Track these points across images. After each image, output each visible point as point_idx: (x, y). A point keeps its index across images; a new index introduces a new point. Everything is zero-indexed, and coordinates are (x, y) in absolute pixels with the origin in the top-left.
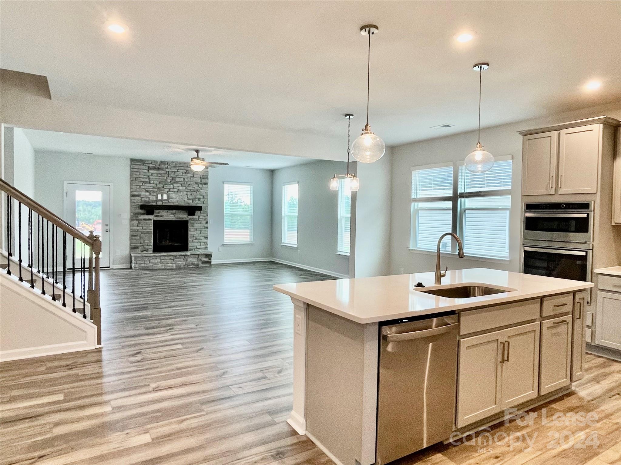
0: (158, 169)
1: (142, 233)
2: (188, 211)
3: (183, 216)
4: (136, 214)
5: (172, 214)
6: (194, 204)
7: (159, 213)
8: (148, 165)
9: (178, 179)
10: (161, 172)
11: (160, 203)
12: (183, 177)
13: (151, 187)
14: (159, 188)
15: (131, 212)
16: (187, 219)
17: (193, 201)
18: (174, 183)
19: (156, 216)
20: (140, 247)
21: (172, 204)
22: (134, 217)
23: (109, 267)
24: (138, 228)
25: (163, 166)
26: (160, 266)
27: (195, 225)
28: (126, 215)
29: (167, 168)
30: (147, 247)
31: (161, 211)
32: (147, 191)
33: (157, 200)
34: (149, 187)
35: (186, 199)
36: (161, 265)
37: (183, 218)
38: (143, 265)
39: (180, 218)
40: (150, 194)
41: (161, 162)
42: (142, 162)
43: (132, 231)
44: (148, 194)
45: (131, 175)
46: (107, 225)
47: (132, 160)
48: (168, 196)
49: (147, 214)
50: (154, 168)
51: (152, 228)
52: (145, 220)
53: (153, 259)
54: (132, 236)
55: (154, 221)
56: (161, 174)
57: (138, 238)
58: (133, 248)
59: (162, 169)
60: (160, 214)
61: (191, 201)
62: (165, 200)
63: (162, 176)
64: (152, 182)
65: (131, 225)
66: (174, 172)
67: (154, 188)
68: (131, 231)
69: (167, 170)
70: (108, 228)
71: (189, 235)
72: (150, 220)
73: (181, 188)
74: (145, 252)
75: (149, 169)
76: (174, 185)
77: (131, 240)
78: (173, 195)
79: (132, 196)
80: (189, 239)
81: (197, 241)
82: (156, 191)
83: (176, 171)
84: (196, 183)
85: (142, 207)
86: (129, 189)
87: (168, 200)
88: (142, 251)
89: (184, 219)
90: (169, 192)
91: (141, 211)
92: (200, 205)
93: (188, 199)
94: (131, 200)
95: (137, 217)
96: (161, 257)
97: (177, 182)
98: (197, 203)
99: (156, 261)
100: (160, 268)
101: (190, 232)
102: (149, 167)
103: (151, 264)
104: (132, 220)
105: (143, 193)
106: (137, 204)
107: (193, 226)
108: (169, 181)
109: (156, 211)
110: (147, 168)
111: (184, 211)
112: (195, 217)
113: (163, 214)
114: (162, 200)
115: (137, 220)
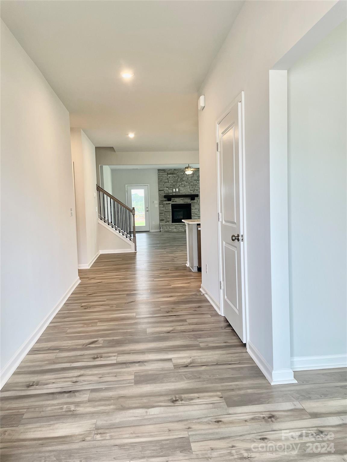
0: (173, 174)
1: (166, 212)
2: (190, 198)
3: (188, 201)
4: (162, 201)
5: (182, 200)
6: (194, 194)
7: (174, 200)
8: (168, 172)
9: (184, 179)
10: (175, 175)
11: (174, 194)
12: (187, 177)
13: (169, 185)
14: (174, 185)
15: (159, 200)
16: (190, 203)
17: (193, 191)
18: (182, 181)
19: (173, 202)
20: (165, 220)
21: (181, 194)
22: (161, 203)
23: (149, 231)
24: (163, 209)
25: (176, 172)
26: (175, 230)
27: (195, 206)
28: (157, 202)
29: (178, 173)
30: (168, 220)
31: (175, 198)
32: (167, 187)
33: (173, 192)
34: (168, 185)
35: (189, 191)
36: (176, 230)
37: (188, 202)
38: (166, 230)
39: (186, 202)
40: (169, 189)
41: (175, 170)
42: (164, 170)
43: (160, 210)
44: (167, 189)
45: (159, 179)
46: (147, 208)
47: (159, 170)
48: (179, 190)
49: (168, 201)
50: (170, 174)
51: (171, 209)
52: (166, 204)
53: (171, 226)
54: (160, 213)
55: (172, 204)
56: (174, 177)
57: (163, 214)
58: (161, 220)
59: (175, 174)
60: (175, 201)
61: (192, 192)
62: (177, 192)
63: (175, 178)
64: (169, 182)
65: (160, 207)
66: (182, 175)
67: (171, 185)
68: (159, 211)
69: (178, 174)
70: (148, 209)
71: (192, 212)
72: (169, 204)
73: (186, 184)
74: (167, 223)
75: (168, 174)
76: (182, 182)
77: (160, 216)
78: (181, 189)
79: (159, 190)
80: (192, 214)
81: (196, 216)
82: (172, 187)
83: (183, 174)
84: (195, 180)
85: (165, 197)
86: (157, 187)
87: (179, 192)
88: (166, 222)
89: (189, 203)
90: (179, 187)
91: (164, 199)
92: (198, 194)
93: (191, 190)
94: (159, 193)
95: (163, 202)
96: (176, 225)
97: (183, 181)
98: (195, 193)
99: (173, 227)
100: (176, 231)
101: (192, 211)
102: (168, 173)
103: (170, 229)
104: (160, 204)
105: (165, 189)
106: (163, 195)
107: (194, 207)
108: (179, 180)
109: (173, 199)
110: (167, 174)
111: (188, 198)
112: (195, 201)
113: (176, 200)
114: (176, 192)
115: (163, 204)
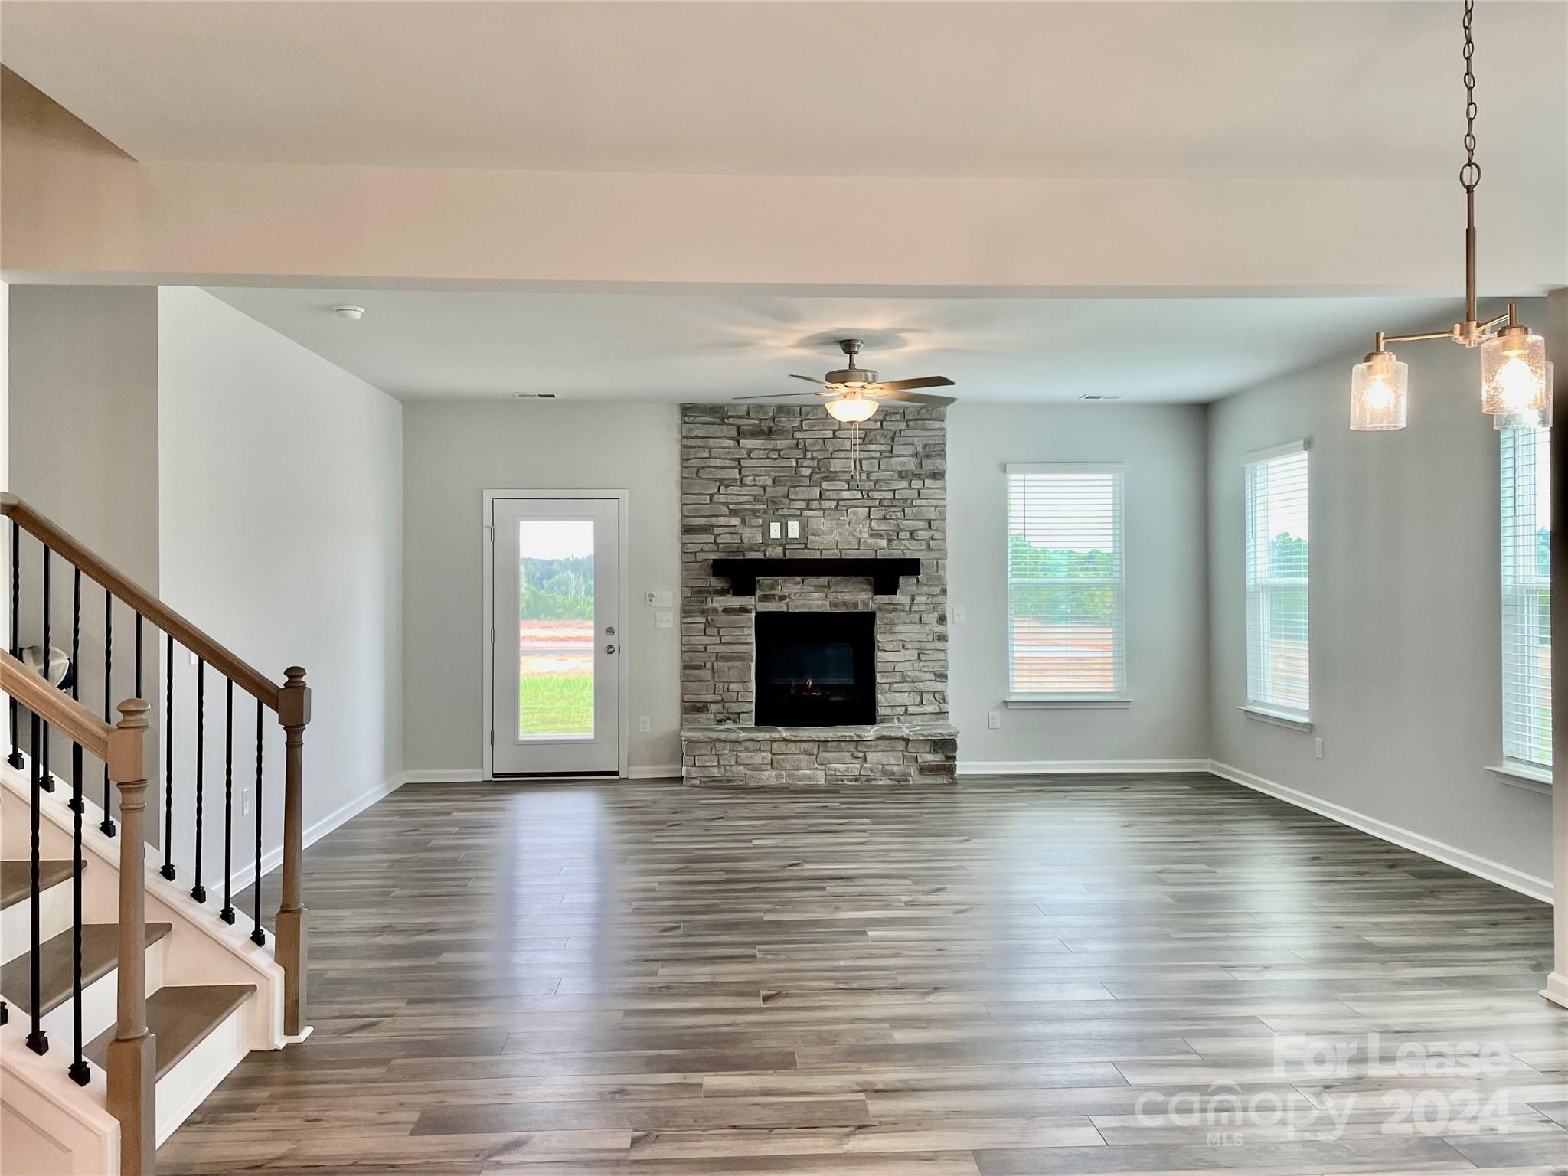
0: (769, 433)
1: (719, 657)
2: (872, 579)
3: (856, 596)
4: (700, 591)
5: (818, 588)
6: (896, 554)
7: (773, 587)
8: (738, 422)
9: (836, 465)
10: (780, 444)
11: (775, 553)
12: (853, 455)
13: (745, 499)
14: (773, 501)
15: (684, 586)
16: (871, 606)
17: (890, 541)
18: (824, 479)
19: (765, 598)
20: (714, 707)
21: (817, 556)
22: (693, 603)
23: (616, 773)
24: (706, 640)
25: (785, 422)
26: (769, 777)
27: (898, 629)
28: (669, 596)
29: (800, 428)
30: (735, 707)
31: (781, 580)
32: (733, 513)
33: (767, 543)
34: (740, 496)
35: (865, 535)
36: (774, 773)
37: (855, 604)
38: (715, 772)
39: (845, 604)
40: (743, 522)
41: (782, 409)
42: (717, 412)
43: (687, 649)
44: (735, 521)
45: (685, 460)
46: (610, 631)
47: (687, 410)
48: (803, 528)
49: (736, 593)
50: (755, 433)
51: (753, 639)
52: (727, 611)
53: (747, 750)
54: (688, 667)
55: (759, 615)
56: (779, 451)
57: (706, 674)
58: (692, 708)
59: (781, 432)
60: (777, 592)
61: (883, 543)
62: (793, 541)
63: (780, 457)
64: (749, 480)
65: (685, 630)
66: (824, 439)
67: (756, 499)
68: (683, 652)
69: (798, 435)
70: (612, 640)
71: (879, 666)
72: (744, 610)
73: (846, 495)
74: (729, 725)
75: (740, 433)
76: (825, 485)
77: (685, 681)
78: (819, 522)
79: (687, 530)
80: (879, 679)
81: (906, 686)
82: (765, 512)
83: (830, 434)
84: (901, 475)
85: (719, 568)
86: (677, 506)
87: (803, 541)
88: (719, 721)
89: (861, 609)
90: (806, 513)
91: (715, 582)
92: (915, 556)
93: (874, 534)
94: (684, 544)
95: (704, 601)
96: (775, 745)
97: (831, 476)
98: (903, 549)
99: (758, 758)
100: (773, 782)
101: (880, 656)
102: (738, 428)
103: (741, 768)
104: (686, 612)
105: (722, 521)
106: (701, 556)
107: (892, 633)
108: (806, 472)
109: (765, 581)
110: (733, 433)
111: (855, 579)
112: (900, 598)
113: (786, 592)
114: (784, 542)
115: (703, 612)
